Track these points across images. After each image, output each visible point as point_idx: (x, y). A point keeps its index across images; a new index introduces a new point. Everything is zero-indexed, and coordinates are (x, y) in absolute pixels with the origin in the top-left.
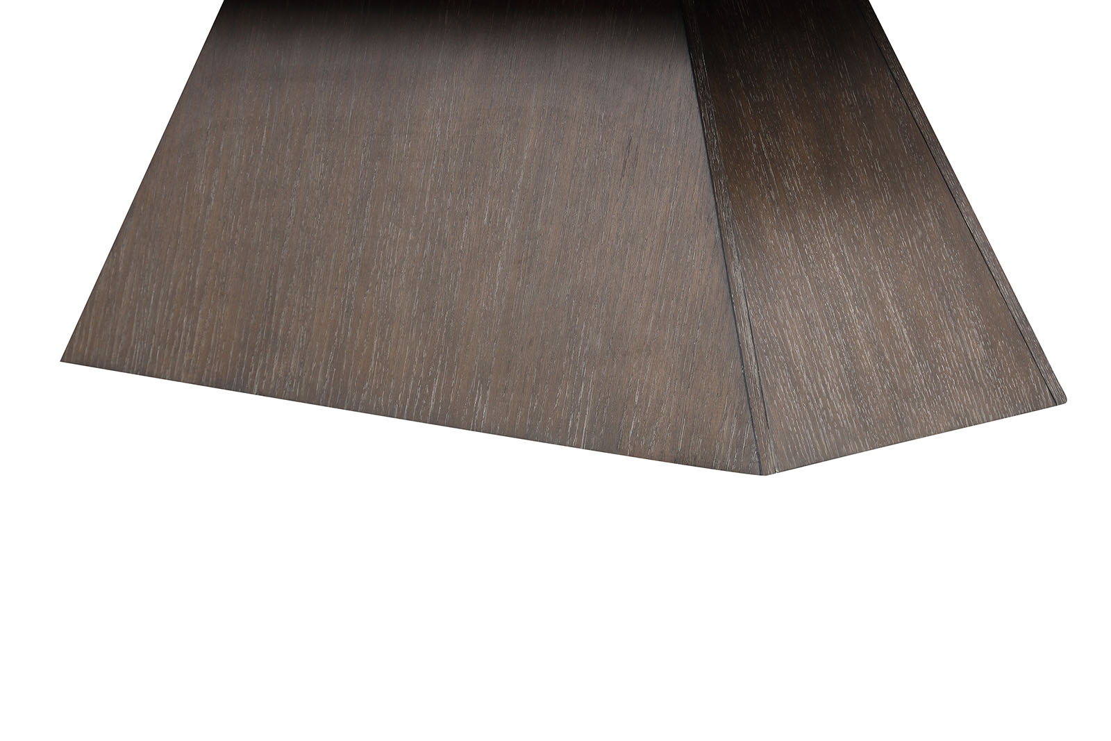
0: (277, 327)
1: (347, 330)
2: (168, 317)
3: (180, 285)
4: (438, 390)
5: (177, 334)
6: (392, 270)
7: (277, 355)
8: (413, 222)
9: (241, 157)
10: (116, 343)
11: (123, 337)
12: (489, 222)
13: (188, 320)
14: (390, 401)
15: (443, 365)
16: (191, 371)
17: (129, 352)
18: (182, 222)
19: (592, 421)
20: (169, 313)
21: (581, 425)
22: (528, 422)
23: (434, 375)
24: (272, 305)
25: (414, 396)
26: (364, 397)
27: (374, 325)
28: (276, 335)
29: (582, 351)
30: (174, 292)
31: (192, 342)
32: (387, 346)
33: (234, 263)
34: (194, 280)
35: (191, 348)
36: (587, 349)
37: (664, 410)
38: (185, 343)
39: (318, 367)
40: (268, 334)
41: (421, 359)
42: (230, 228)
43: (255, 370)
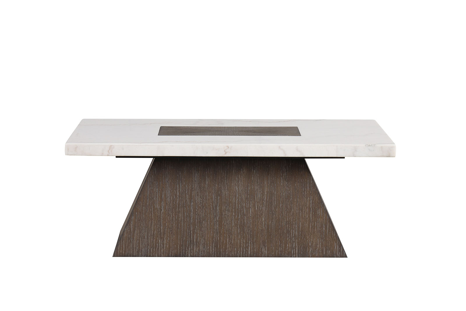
0: (193, 239)
1: (217, 238)
2: (153, 241)
3: (155, 232)
4: (250, 249)
5: (157, 245)
6: (229, 222)
7: (195, 246)
8: (233, 210)
9: (171, 198)
10: (134, 249)
11: (137, 248)
12: (258, 209)
13: (161, 241)
14: (236, 253)
15: (251, 243)
16: (165, 253)
17: (140, 251)
18: (153, 216)
19: (298, 251)
20: (153, 240)
21: (296, 252)
22: (280, 253)
23: (248, 246)
24: (190, 234)
25: (243, 251)
26: (227, 253)
27: (226, 236)
28: (193, 241)
29: (292, 235)
30: (154, 234)
31: (163, 246)
32: (232, 241)
33: (174, 225)
34: (161, 230)
35: (163, 248)
36: (293, 235)
37: (318, 246)
38: (161, 247)
39: (210, 248)
40: (191, 241)
41: (243, 242)
42: (171, 216)
43: (188, 250)
